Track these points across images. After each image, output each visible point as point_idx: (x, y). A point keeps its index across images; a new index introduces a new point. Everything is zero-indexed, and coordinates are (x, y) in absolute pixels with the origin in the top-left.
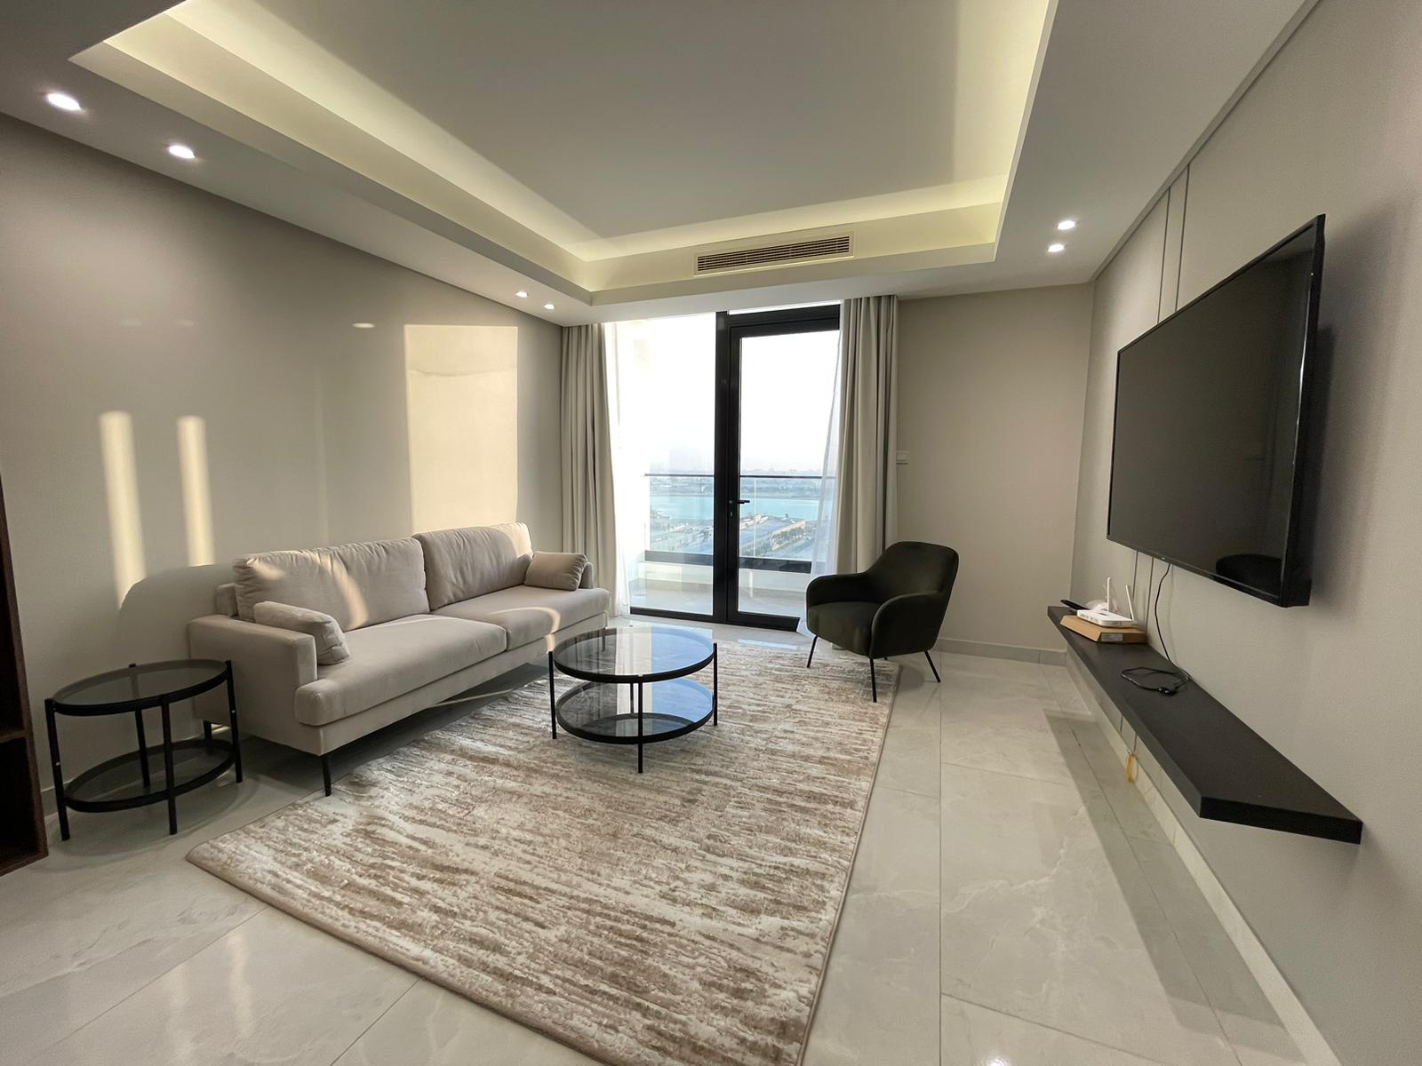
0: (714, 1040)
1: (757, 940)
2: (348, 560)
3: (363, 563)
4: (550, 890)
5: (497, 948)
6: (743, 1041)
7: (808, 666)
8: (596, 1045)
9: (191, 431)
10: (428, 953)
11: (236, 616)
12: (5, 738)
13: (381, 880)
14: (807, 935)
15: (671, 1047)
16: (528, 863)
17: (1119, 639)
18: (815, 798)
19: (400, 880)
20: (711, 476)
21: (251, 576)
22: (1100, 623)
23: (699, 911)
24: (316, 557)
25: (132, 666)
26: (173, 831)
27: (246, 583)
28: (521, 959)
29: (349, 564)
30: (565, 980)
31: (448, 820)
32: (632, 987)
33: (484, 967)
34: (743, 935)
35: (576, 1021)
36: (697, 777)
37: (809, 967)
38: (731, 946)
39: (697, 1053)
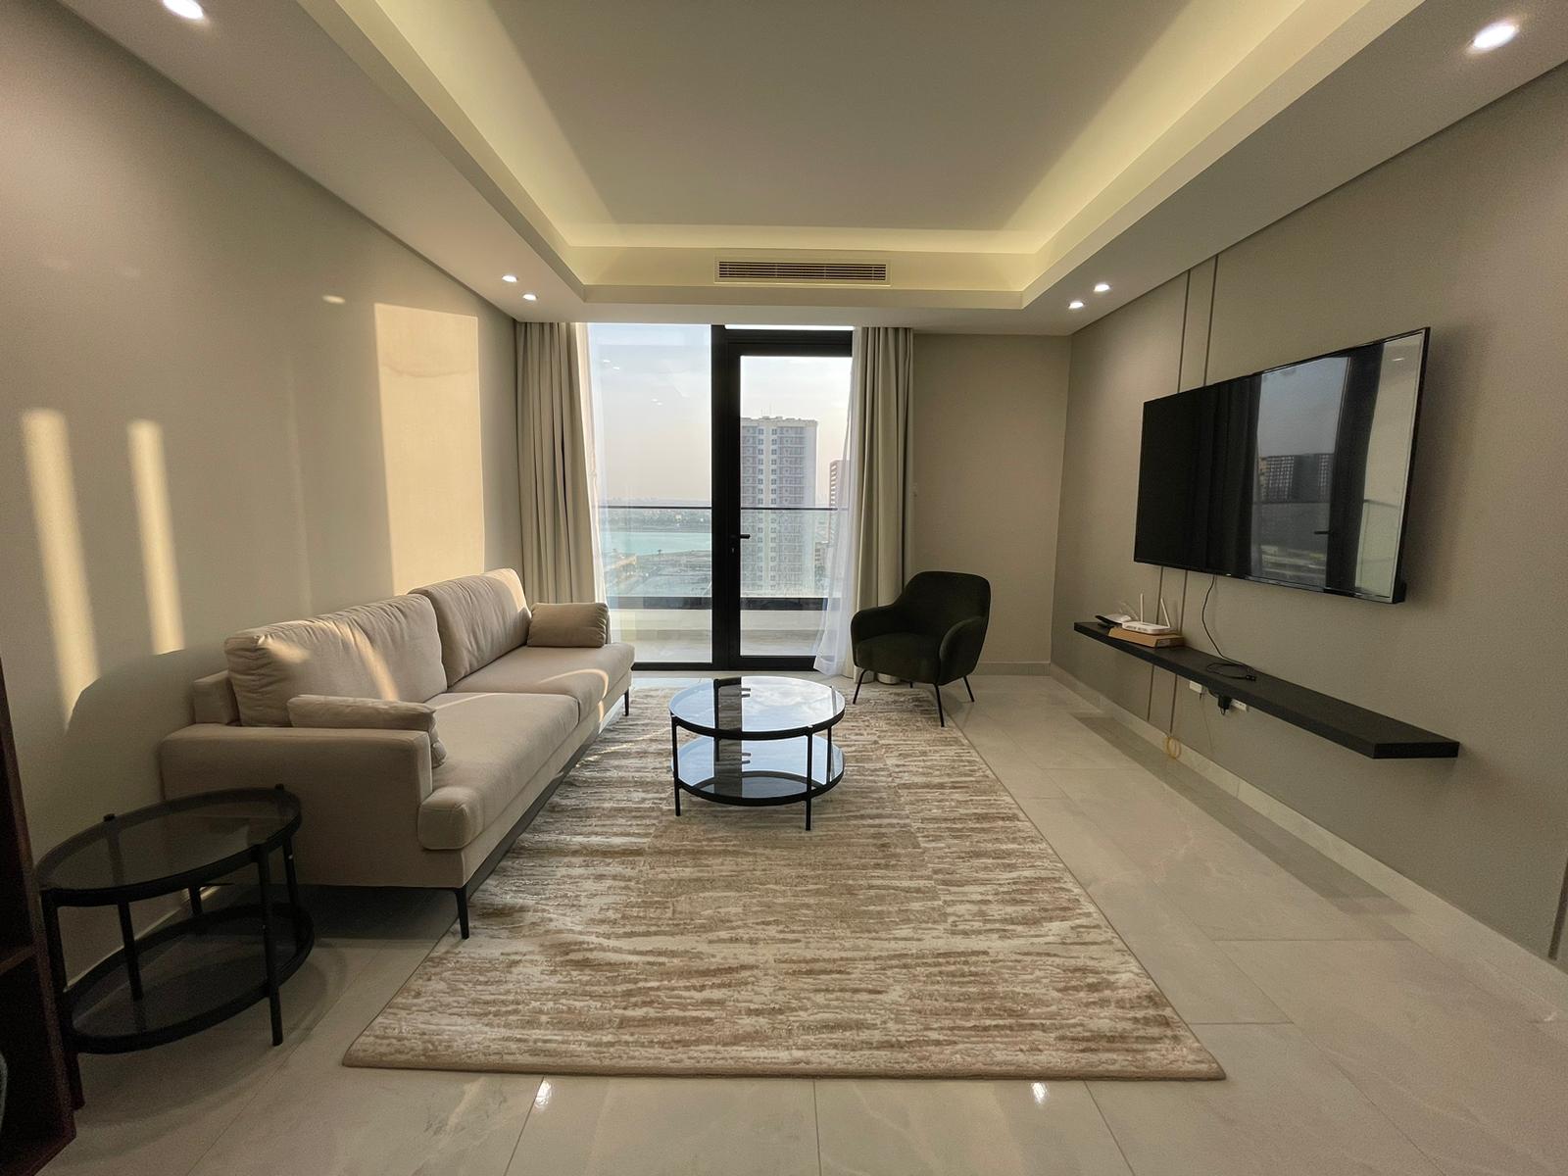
0: (1115, 1028)
1: (1064, 943)
2: (368, 628)
3: (385, 631)
4: (847, 959)
5: (859, 1025)
6: (1136, 1020)
7: (854, 703)
8: (1038, 1068)
9: (146, 442)
10: (798, 1054)
11: (236, 721)
12: (10, 963)
13: (656, 1005)
14: (1094, 927)
15: (1093, 1045)
16: (797, 941)
17: (1168, 643)
18: (983, 818)
19: (678, 998)
20: (709, 508)
21: (265, 661)
22: (1150, 632)
23: (995, 936)
24: (332, 625)
25: (109, 818)
26: (278, 1039)
27: (262, 671)
28: (891, 1025)
29: (371, 633)
30: (952, 1029)
31: (660, 923)
32: (1011, 1013)
33: (869, 1045)
34: (1050, 943)
35: (1000, 1056)
36: (864, 822)
37: (1118, 951)
38: (1048, 955)
39: (1113, 1042)
